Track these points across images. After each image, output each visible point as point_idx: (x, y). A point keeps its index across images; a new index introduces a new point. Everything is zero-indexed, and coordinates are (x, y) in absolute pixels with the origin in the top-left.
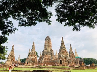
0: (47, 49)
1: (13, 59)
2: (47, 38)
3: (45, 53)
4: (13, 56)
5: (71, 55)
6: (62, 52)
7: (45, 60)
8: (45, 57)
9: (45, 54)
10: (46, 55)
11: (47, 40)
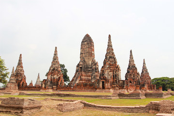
0: (84, 61)
1: (21, 80)
2: (84, 38)
3: (81, 68)
4: (21, 75)
5: (131, 71)
6: (107, 66)
7: (81, 82)
8: (82, 75)
9: (81, 71)
10: (83, 73)
11: (86, 43)
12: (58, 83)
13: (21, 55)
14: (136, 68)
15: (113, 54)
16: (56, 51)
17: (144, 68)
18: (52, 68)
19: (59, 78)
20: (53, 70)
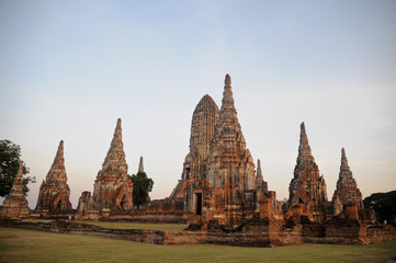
3: (188, 169)
11: (201, 113)
12: (114, 201)
13: (62, 142)
14: (315, 166)
15: (234, 121)
16: (119, 128)
17: (345, 170)
18: (106, 167)
19: (119, 189)
20: (108, 170)
